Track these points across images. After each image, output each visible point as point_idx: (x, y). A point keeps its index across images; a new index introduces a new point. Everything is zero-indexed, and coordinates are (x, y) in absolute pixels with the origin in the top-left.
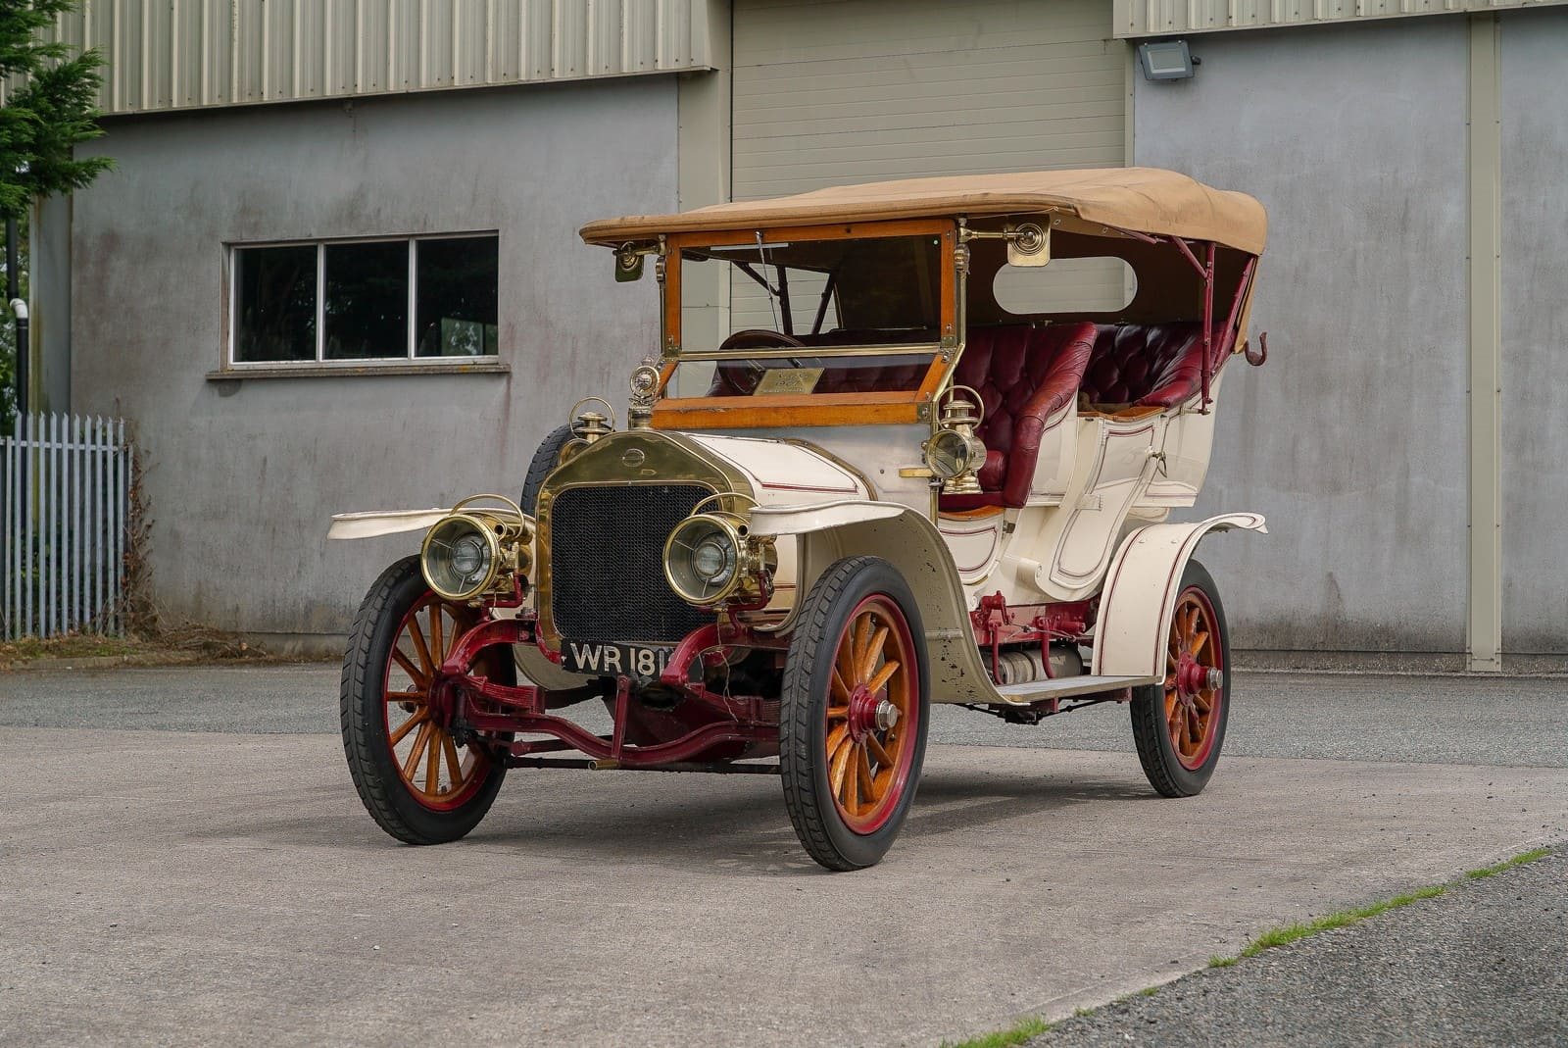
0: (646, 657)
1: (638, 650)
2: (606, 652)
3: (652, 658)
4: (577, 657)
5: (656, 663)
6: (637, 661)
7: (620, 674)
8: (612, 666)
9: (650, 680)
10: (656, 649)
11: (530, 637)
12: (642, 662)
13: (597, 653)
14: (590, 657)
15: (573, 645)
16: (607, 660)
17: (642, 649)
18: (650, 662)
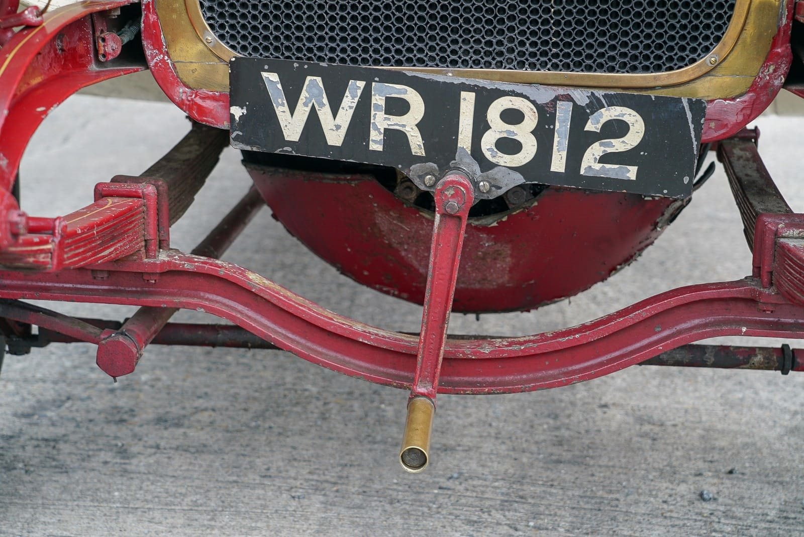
0: (512, 117)
1: (485, 98)
2: (378, 100)
3: (531, 120)
4: (281, 111)
5: (544, 134)
6: (481, 126)
7: (419, 159)
8: (395, 138)
9: (519, 179)
10: (545, 95)
11: (125, 48)
12: (497, 128)
13: (349, 103)
14: (325, 114)
15: (271, 78)
16: (380, 121)
17: (499, 94)
18: (524, 133)
